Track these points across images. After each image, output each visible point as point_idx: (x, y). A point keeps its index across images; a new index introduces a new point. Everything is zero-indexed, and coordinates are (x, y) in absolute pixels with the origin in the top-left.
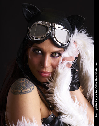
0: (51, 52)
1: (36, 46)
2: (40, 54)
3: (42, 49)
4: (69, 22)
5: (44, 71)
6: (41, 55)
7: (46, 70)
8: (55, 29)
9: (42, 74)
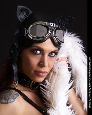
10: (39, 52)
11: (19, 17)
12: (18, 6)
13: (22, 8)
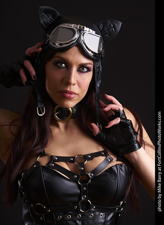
0: (78, 64)
1: (59, 57)
2: (63, 67)
3: (67, 59)
4: (99, 29)
5: (68, 90)
6: (65, 69)
7: (70, 88)
8: (84, 33)
9: (66, 94)
10: (63, 65)
11: (42, 22)
12: (41, 7)
13: (45, 9)
